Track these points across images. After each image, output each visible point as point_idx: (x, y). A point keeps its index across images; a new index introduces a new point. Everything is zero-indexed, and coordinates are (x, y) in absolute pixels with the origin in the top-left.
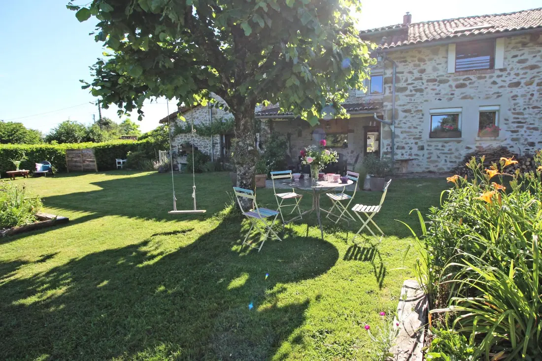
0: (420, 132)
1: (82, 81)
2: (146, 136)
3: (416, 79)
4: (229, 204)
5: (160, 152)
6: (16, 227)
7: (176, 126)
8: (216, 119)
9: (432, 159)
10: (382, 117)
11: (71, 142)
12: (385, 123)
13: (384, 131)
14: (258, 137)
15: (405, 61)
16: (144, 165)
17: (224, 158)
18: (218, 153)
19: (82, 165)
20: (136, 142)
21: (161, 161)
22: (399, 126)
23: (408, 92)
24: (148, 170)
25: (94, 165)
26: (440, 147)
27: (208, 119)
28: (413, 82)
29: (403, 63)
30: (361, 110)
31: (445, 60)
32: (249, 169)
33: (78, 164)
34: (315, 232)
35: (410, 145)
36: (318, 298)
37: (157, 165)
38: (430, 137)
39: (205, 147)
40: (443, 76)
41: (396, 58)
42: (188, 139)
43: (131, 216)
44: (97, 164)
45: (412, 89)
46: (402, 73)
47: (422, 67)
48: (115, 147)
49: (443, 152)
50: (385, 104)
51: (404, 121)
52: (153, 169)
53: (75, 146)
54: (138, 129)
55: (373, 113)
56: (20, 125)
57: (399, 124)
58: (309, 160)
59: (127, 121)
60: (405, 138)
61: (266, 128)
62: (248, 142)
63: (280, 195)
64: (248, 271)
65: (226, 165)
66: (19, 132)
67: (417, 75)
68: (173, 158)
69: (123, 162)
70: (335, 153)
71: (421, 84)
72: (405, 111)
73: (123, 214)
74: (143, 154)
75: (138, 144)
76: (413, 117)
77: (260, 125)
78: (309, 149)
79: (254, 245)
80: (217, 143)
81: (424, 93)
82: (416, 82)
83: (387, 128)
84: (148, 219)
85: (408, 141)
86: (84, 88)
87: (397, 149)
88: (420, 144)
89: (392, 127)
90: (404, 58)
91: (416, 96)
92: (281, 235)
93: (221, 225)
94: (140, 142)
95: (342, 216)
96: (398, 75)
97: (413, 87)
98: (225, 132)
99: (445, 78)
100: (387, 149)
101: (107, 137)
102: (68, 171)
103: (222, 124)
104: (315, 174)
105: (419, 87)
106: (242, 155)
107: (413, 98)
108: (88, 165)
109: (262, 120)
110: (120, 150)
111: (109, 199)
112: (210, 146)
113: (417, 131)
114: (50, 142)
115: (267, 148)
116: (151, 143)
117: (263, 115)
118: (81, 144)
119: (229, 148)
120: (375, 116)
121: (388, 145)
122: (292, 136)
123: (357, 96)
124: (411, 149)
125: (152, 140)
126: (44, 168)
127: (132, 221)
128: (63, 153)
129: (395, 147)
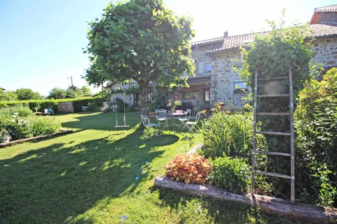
0: (229, 91)
1: (81, 75)
2: (96, 95)
3: (226, 66)
4: (139, 123)
5: (104, 103)
6: (54, 133)
7: (112, 90)
8: (131, 86)
9: (235, 104)
10: (210, 84)
11: (60, 99)
12: (212, 87)
13: (211, 91)
14: (152, 94)
15: (221, 58)
16: (96, 110)
17: (135, 105)
18: (132, 103)
19: (66, 110)
20: (92, 98)
21: (104, 107)
22: (219, 88)
23: (222, 72)
24: (98, 112)
25: (72, 110)
26: (238, 98)
27: (127, 86)
28: (225, 67)
29: (220, 59)
30: (200, 81)
31: (239, 57)
32: (146, 109)
33: (65, 109)
34: (172, 133)
35: (224, 97)
36: (169, 150)
37: (103, 109)
38: (234, 93)
39: (126, 100)
40: (238, 64)
41: (216, 56)
42: (118, 96)
43: (98, 129)
44: (74, 109)
45: (224, 70)
46: (219, 63)
47: (229, 60)
48: (82, 101)
49: (240, 100)
50: (212, 78)
51: (221, 86)
52: (101, 111)
53: (62, 100)
54: (90, 91)
55: (206, 83)
56: (30, 90)
57: (218, 87)
58: (170, 104)
59: (84, 87)
60: (222, 94)
61: (155, 90)
62: (146, 98)
63: (159, 119)
64: (146, 144)
65: (136, 109)
66: (30, 94)
67: (226, 64)
68: (110, 105)
69: (86, 108)
70: (180, 102)
71: (228, 68)
72: (221, 81)
73: (94, 129)
74: (96, 104)
75: (93, 99)
76: (225, 84)
77: (152, 89)
78: (170, 100)
79: (148, 137)
80: (132, 98)
81: (230, 72)
82: (226, 67)
83: (213, 89)
84: (105, 131)
85: (223, 95)
86: (82, 78)
87: (218, 99)
88: (229, 96)
89: (215, 89)
90: (220, 56)
91: (226, 74)
92: (159, 134)
93: (135, 131)
94: (94, 98)
95: (185, 127)
96: (217, 64)
97: (225, 70)
98: (136, 93)
99: (240, 65)
100: (213, 99)
101: (77, 96)
102: (59, 113)
103: (134, 88)
104: (172, 110)
105: (227, 70)
106: (144, 103)
107: (225, 75)
108: (69, 110)
109: (153, 86)
110: (85, 102)
111: (85, 124)
112: (129, 100)
113: (227, 90)
114: (50, 99)
115: (156, 100)
116: (100, 99)
117: (154, 84)
118: (65, 99)
119: (138, 100)
120: (207, 84)
121: (214, 97)
122: (168, 94)
123: (199, 74)
124: (225, 99)
125: (100, 97)
126: (49, 111)
127: (99, 131)
128: (57, 104)
129: (217, 98)
